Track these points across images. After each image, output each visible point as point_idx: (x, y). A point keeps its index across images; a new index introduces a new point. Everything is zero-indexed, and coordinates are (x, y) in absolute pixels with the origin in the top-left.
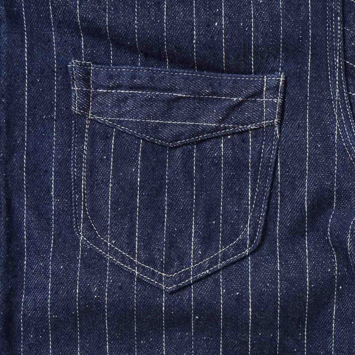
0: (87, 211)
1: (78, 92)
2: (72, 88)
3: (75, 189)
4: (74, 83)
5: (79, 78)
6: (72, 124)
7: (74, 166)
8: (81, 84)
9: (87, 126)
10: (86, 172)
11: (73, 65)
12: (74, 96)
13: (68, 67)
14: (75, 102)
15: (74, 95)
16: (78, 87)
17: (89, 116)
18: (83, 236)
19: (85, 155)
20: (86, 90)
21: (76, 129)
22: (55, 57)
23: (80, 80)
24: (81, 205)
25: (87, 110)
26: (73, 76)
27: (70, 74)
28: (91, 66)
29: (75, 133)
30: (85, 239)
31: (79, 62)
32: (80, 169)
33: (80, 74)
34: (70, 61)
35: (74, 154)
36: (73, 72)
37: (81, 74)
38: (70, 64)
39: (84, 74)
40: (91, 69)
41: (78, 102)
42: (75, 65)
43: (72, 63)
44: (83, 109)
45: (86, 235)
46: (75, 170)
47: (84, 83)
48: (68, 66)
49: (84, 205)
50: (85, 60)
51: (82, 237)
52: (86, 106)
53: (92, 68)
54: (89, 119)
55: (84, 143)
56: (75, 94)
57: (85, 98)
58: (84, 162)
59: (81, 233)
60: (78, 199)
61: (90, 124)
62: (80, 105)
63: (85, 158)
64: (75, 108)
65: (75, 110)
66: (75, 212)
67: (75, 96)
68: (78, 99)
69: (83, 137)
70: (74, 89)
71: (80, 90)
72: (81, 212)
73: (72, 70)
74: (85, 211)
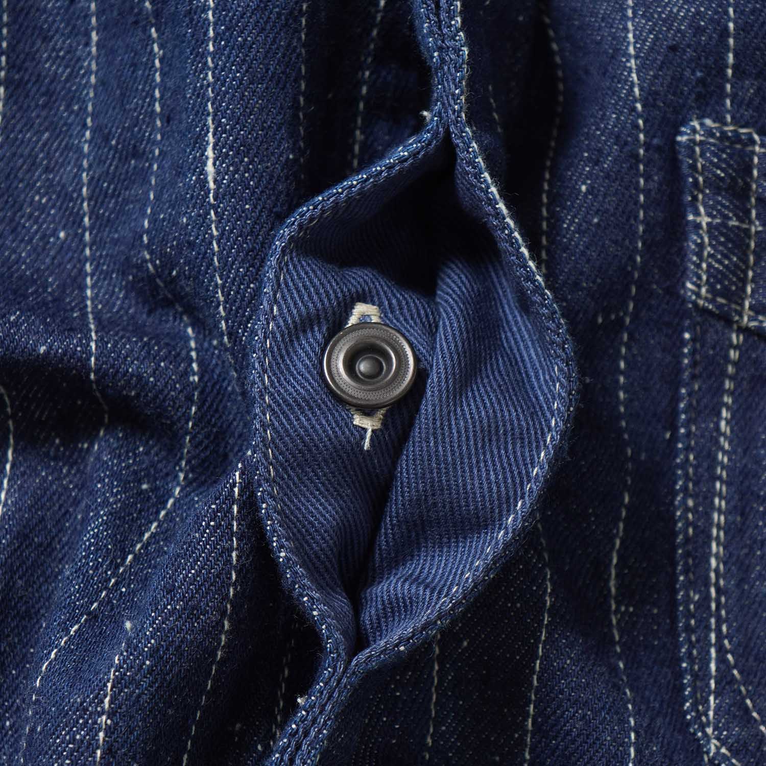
0: (727, 652)
1: (709, 232)
2: (691, 217)
3: (686, 572)
4: (695, 198)
5: (715, 185)
6: (683, 343)
7: (685, 489)
8: (723, 206)
9: (733, 355)
10: (727, 513)
11: (698, 138)
12: (697, 245)
13: (679, 143)
14: (698, 266)
15: (699, 241)
16: (709, 215)
17: (741, 316)
18: (718, 739)
19: (725, 452)
20: (738, 227)
21: (694, 364)
22: (639, 106)
23: (717, 190)
24: (708, 628)
25: (737, 297)
26: (693, 177)
27: (685, 170)
28: (753, 142)
29: (693, 377)
30: (723, 750)
31: (715, 128)
32: (706, 500)
33: (718, 168)
34: (684, 122)
35: (688, 449)
36: (695, 161)
37: (723, 170)
38: (686, 133)
39: (734, 170)
40: (753, 153)
41: (709, 266)
42: (703, 138)
43: (694, 131)
44: (725, 293)
45: (727, 737)
46: (690, 503)
47: (731, 202)
48: (679, 138)
49: (718, 631)
50: (735, 121)
51: (715, 745)
52: (734, 283)
53: (757, 149)
54: (741, 330)
55: (719, 414)
56: (702, 238)
57: (734, 254)
58: (720, 478)
59: (709, 730)
60: (698, 605)
61: (743, 345)
62: (715, 277)
63: (722, 462)
64: (699, 286)
65: (698, 295)
66: (689, 653)
67: (701, 246)
68: (710, 255)
69: (719, 391)
70: (698, 220)
71: (717, 227)
72: (708, 652)
73: (692, 154)
74: (721, 650)
